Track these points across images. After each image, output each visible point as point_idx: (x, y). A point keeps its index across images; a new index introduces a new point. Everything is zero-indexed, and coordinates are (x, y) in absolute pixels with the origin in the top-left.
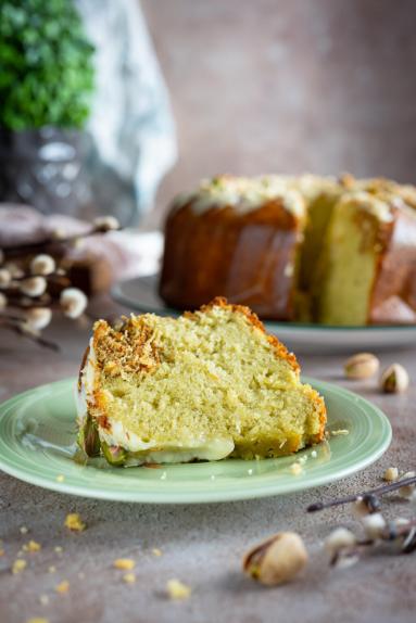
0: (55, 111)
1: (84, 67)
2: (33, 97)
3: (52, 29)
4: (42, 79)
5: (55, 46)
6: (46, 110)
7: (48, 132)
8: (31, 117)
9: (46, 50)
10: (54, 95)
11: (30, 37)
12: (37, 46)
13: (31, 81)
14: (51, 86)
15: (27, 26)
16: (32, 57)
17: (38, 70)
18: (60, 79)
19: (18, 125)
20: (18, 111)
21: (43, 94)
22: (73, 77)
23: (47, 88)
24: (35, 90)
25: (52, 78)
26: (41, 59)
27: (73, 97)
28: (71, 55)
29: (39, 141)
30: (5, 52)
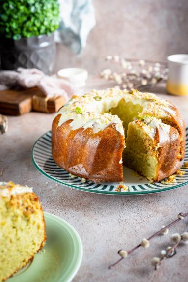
0: (43, 29)
2: (34, 25)
6: (39, 30)
7: (40, 37)
8: (34, 32)
10: (42, 23)
13: (33, 19)
16: (33, 9)
19: (29, 36)
20: (28, 31)
23: (38, 21)
25: (41, 17)
30: (22, 8)
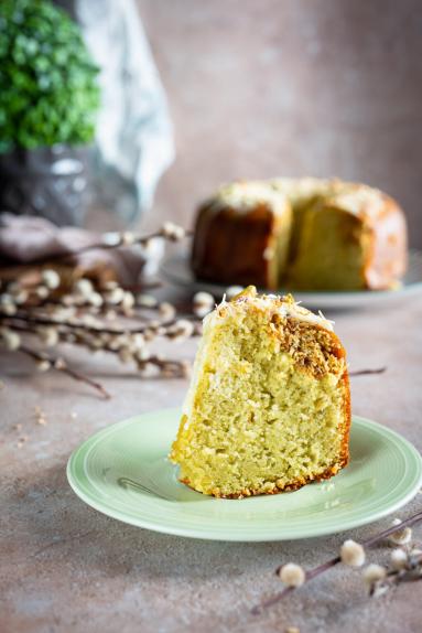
0: (65, 130)
1: (89, 88)
2: (45, 119)
3: (61, 57)
4: (52, 103)
5: (64, 71)
6: (56, 129)
7: (58, 149)
8: (42, 136)
9: (56, 76)
10: (63, 116)
11: (42, 64)
12: (47, 73)
13: (43, 105)
14: (60, 108)
15: (39, 54)
16: (44, 83)
17: (48, 95)
18: (69, 101)
19: (32, 144)
20: (31, 131)
21: (54, 116)
22: (80, 99)
23: (57, 110)
24: (46, 113)
25: (62, 101)
26: (51, 84)
27: (81, 116)
28: (79, 79)
29: (51, 158)
30: (20, 80)
